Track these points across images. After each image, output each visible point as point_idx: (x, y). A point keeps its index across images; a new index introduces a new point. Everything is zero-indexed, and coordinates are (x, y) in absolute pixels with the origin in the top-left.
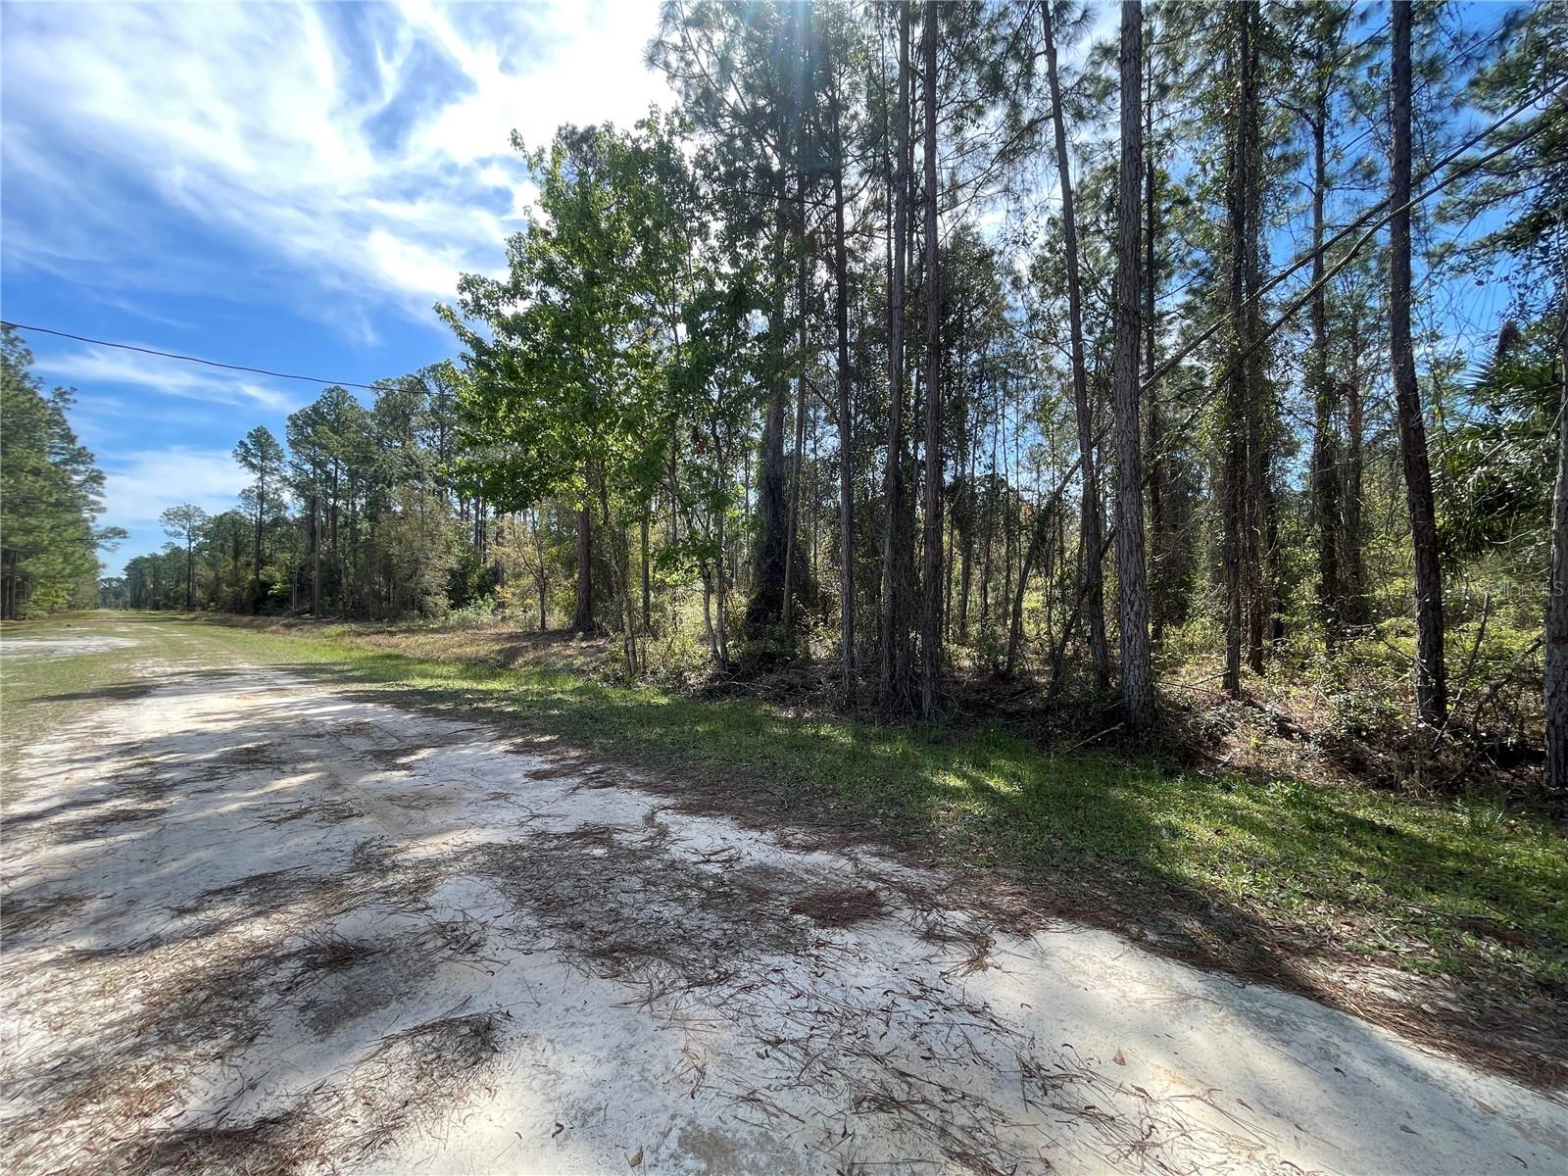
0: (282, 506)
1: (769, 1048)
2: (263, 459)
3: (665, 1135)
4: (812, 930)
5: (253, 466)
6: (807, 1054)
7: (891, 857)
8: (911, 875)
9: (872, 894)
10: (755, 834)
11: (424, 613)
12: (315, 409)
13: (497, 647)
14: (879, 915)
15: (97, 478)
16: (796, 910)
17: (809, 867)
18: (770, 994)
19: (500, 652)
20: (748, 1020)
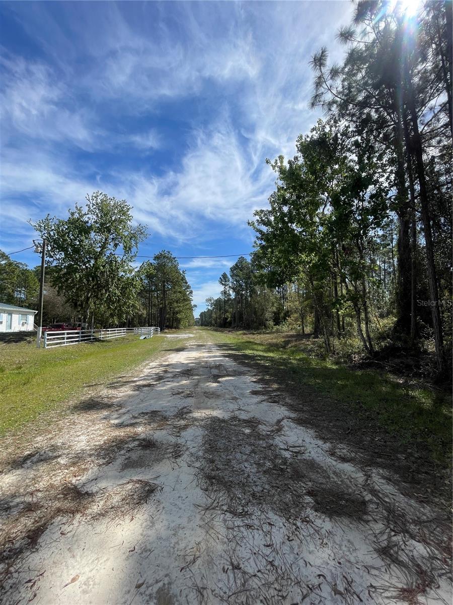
0: (230, 295)
1: (230, 567)
2: (225, 282)
3: (157, 582)
4: (308, 509)
5: (223, 284)
6: (243, 585)
7: (395, 483)
8: (401, 502)
9: (364, 503)
10: (320, 443)
11: (266, 327)
12: (236, 265)
13: (283, 340)
14: (360, 519)
15: (191, 292)
16: (310, 493)
17: (338, 471)
18: (256, 536)
19: (284, 342)
20: (234, 545)
